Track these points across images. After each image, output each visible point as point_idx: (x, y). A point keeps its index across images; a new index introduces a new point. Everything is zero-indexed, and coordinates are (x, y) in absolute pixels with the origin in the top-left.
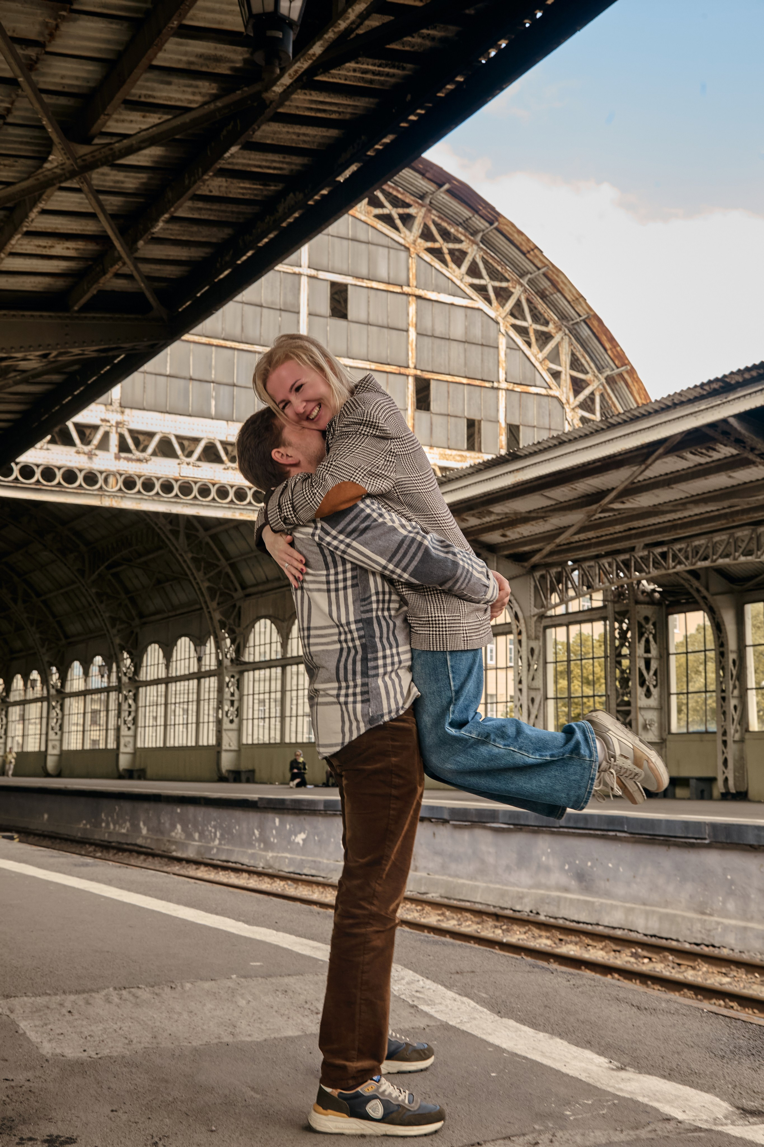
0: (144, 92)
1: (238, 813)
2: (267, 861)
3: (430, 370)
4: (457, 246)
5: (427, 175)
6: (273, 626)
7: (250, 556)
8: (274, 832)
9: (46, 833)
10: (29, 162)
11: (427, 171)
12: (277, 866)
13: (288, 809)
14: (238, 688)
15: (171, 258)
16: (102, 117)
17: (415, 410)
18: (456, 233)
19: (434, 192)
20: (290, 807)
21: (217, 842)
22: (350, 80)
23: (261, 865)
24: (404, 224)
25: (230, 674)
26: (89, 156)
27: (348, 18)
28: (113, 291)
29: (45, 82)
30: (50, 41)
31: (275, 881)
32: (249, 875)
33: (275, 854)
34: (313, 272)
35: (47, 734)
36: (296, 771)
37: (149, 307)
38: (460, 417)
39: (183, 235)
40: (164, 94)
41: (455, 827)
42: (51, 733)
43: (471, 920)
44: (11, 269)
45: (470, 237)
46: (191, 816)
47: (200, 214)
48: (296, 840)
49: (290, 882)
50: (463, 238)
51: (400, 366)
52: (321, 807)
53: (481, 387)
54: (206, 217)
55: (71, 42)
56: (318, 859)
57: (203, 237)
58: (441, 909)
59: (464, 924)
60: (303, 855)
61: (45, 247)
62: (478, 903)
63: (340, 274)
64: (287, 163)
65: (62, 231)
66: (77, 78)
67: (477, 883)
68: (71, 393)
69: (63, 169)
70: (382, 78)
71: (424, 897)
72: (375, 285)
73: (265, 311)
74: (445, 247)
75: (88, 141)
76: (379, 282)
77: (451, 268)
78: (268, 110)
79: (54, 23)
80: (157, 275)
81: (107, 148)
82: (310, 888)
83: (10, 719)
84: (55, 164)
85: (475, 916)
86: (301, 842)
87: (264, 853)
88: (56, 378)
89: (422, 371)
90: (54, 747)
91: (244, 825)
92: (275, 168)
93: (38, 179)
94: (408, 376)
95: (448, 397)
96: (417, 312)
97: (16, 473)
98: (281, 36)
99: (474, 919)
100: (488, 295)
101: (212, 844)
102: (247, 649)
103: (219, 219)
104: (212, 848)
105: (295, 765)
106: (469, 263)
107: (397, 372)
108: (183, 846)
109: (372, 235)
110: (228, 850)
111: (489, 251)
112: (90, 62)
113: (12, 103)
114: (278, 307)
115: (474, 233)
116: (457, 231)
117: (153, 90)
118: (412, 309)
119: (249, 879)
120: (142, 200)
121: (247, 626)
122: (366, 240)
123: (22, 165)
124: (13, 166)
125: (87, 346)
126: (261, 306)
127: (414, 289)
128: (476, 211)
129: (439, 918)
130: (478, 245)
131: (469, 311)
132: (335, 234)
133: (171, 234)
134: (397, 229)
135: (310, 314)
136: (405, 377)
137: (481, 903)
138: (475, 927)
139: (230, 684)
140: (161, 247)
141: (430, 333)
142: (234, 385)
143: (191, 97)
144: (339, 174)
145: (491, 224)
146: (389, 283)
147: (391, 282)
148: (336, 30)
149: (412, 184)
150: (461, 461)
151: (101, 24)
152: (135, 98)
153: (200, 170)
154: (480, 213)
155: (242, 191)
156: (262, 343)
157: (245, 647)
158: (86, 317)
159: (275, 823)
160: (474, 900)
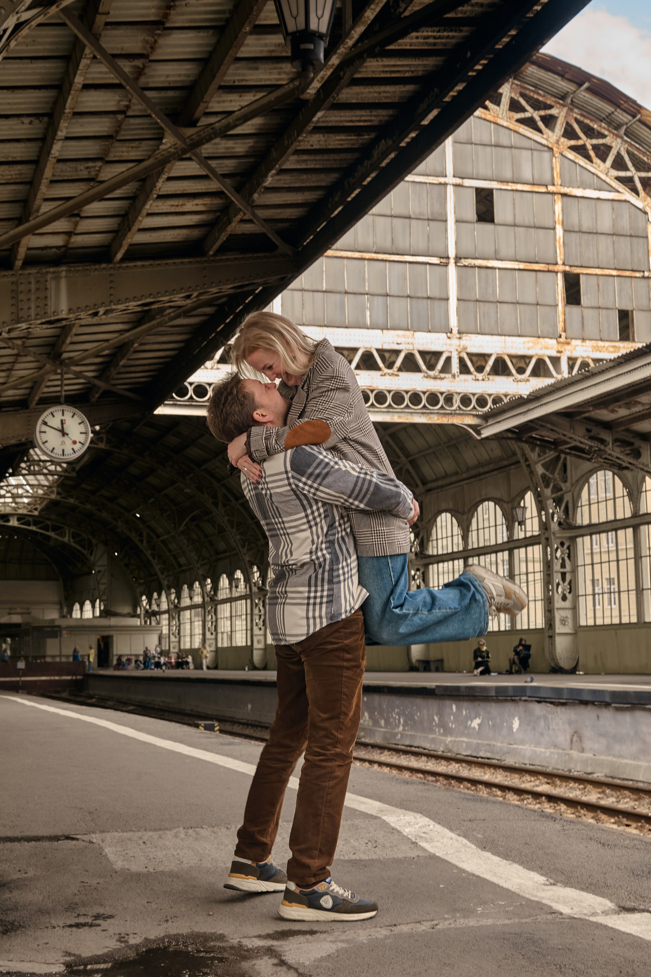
0: (237, 78)
1: (419, 701)
2: (446, 745)
3: (579, 264)
4: (601, 141)
5: (566, 76)
6: (454, 519)
7: (428, 452)
8: (452, 717)
9: (250, 722)
10: (151, 143)
11: (566, 72)
12: (455, 750)
13: (464, 696)
14: (424, 580)
15: (289, 202)
16: (202, 104)
17: (565, 305)
18: (599, 129)
19: (575, 92)
20: (465, 694)
21: (401, 728)
22: (415, 46)
23: (441, 749)
24: (547, 126)
25: (416, 567)
26: (196, 136)
27: (353, 37)
28: (243, 234)
29: (154, 82)
30: (152, 53)
31: (450, 764)
32: (428, 758)
33: (453, 739)
34: (458, 181)
35: (252, 630)
36: (480, 659)
37: (274, 247)
38: (611, 309)
39: (296, 183)
40: (254, 77)
41: (618, 709)
42: (255, 629)
43: (629, 797)
44: (152, 226)
45: (613, 131)
46: (376, 704)
47: (307, 164)
48: (472, 725)
49: (464, 765)
50: (606, 133)
51: (548, 264)
52: (493, 693)
53: (631, 277)
54: (312, 166)
55: (169, 50)
56: (493, 743)
57: (314, 182)
58: (601, 788)
59: (622, 801)
60: (479, 739)
61: (178, 206)
62: (640, 781)
63: (485, 180)
64: (375, 116)
65: (189, 191)
66: (179, 75)
67: (640, 763)
68: (224, 322)
69: (176, 148)
70: (444, 41)
71: (590, 777)
72: (519, 187)
73: (413, 222)
74: (589, 143)
75: (193, 123)
76: (524, 183)
77: (596, 164)
78: (342, 81)
79: (153, 40)
80: (279, 217)
81: (209, 128)
82: (483, 770)
83: (219, 616)
84: (169, 145)
85: (633, 793)
86: (477, 727)
87: (443, 738)
88: (208, 310)
89: (571, 266)
90: (259, 642)
91: (425, 712)
92: (365, 121)
93: (157, 158)
94: (557, 273)
95: (599, 290)
96: (563, 210)
97: (191, 392)
98: (312, 48)
99: (632, 796)
100: (635, 186)
101: (396, 730)
102: (431, 543)
103: (325, 167)
104: (397, 734)
105: (478, 654)
106: (614, 157)
107: (546, 269)
108: (369, 732)
109: (514, 139)
110: (411, 735)
111: (633, 143)
112: (187, 63)
113: (130, 101)
114: (426, 218)
115: (618, 127)
116: (601, 126)
117: (244, 75)
118: (558, 207)
119: (427, 762)
120: (253, 160)
121: (430, 520)
122: (509, 144)
123: (146, 146)
124: (140, 147)
125: (223, 285)
126: (409, 218)
127: (559, 187)
128: (618, 106)
129: (600, 796)
130: (622, 138)
131: (616, 204)
132: (478, 142)
133: (285, 183)
134: (540, 131)
135: (457, 221)
136: (554, 274)
137: (643, 782)
138: (632, 803)
139: (416, 577)
140: (278, 195)
141: (577, 229)
142: (387, 295)
143: (277, 77)
144: (423, 119)
145: (634, 116)
146: (533, 184)
147: (535, 182)
148: (346, 46)
149: (553, 86)
150: (615, 352)
151: (191, 34)
152: (231, 84)
153: (295, 132)
154: (622, 107)
155: (339, 142)
156: (412, 253)
157: (428, 540)
158: (221, 260)
159: (452, 709)
160: (637, 779)
